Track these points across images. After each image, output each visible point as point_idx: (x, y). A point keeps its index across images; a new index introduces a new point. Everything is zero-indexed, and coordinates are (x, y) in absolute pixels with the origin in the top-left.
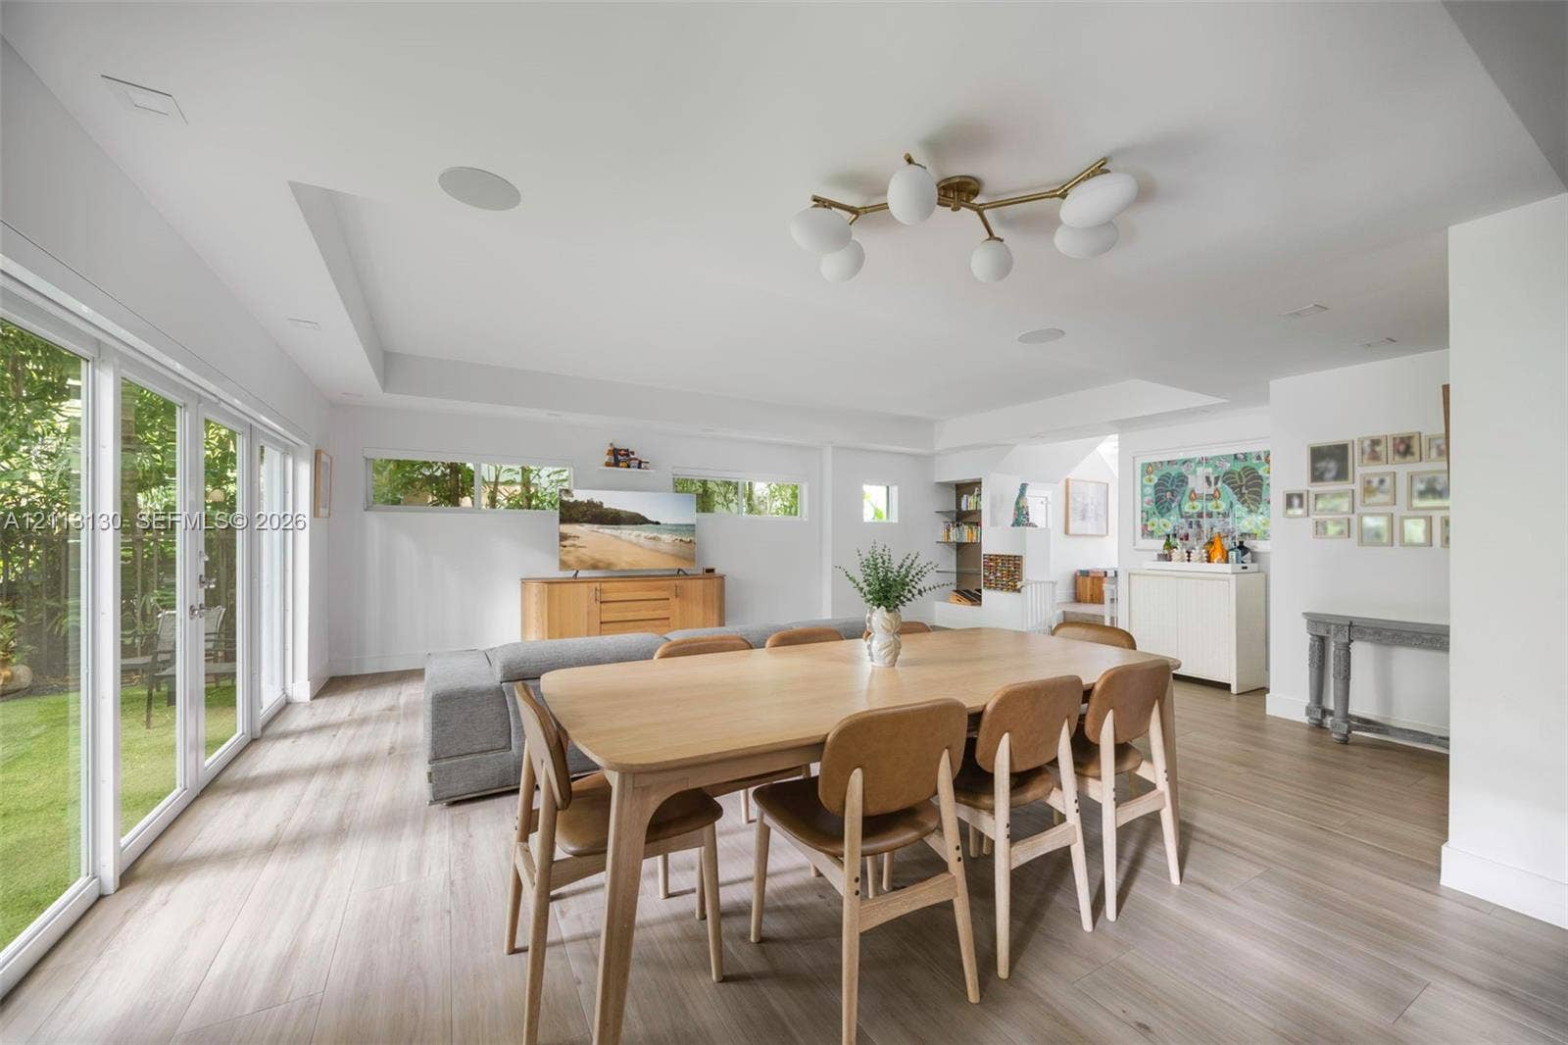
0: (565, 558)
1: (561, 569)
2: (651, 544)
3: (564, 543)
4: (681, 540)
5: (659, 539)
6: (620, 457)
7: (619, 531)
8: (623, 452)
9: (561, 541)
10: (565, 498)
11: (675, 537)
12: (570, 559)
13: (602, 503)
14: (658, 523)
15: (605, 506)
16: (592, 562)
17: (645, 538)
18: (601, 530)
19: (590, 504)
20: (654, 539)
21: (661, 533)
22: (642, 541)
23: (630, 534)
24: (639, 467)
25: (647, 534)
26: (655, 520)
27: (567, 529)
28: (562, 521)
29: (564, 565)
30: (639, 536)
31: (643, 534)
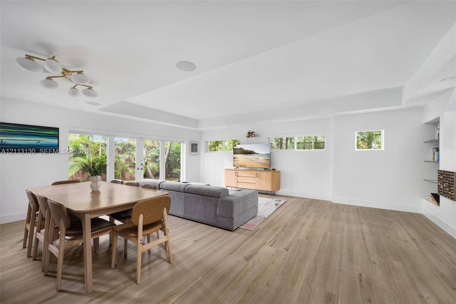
0: (235, 163)
1: (234, 167)
2: (256, 160)
3: (234, 160)
4: (265, 159)
5: (258, 159)
6: (250, 134)
7: (247, 156)
8: (251, 133)
9: (234, 159)
10: (235, 148)
11: (263, 158)
12: (236, 164)
13: (243, 148)
14: (258, 154)
15: (244, 149)
16: (241, 165)
17: (254, 158)
18: (243, 156)
19: (241, 149)
20: (257, 158)
21: (259, 157)
22: (254, 159)
23: (250, 157)
24: (255, 137)
25: (255, 157)
26: (257, 153)
27: (236, 156)
28: (234, 154)
29: (234, 165)
30: (253, 157)
31: (254, 157)
